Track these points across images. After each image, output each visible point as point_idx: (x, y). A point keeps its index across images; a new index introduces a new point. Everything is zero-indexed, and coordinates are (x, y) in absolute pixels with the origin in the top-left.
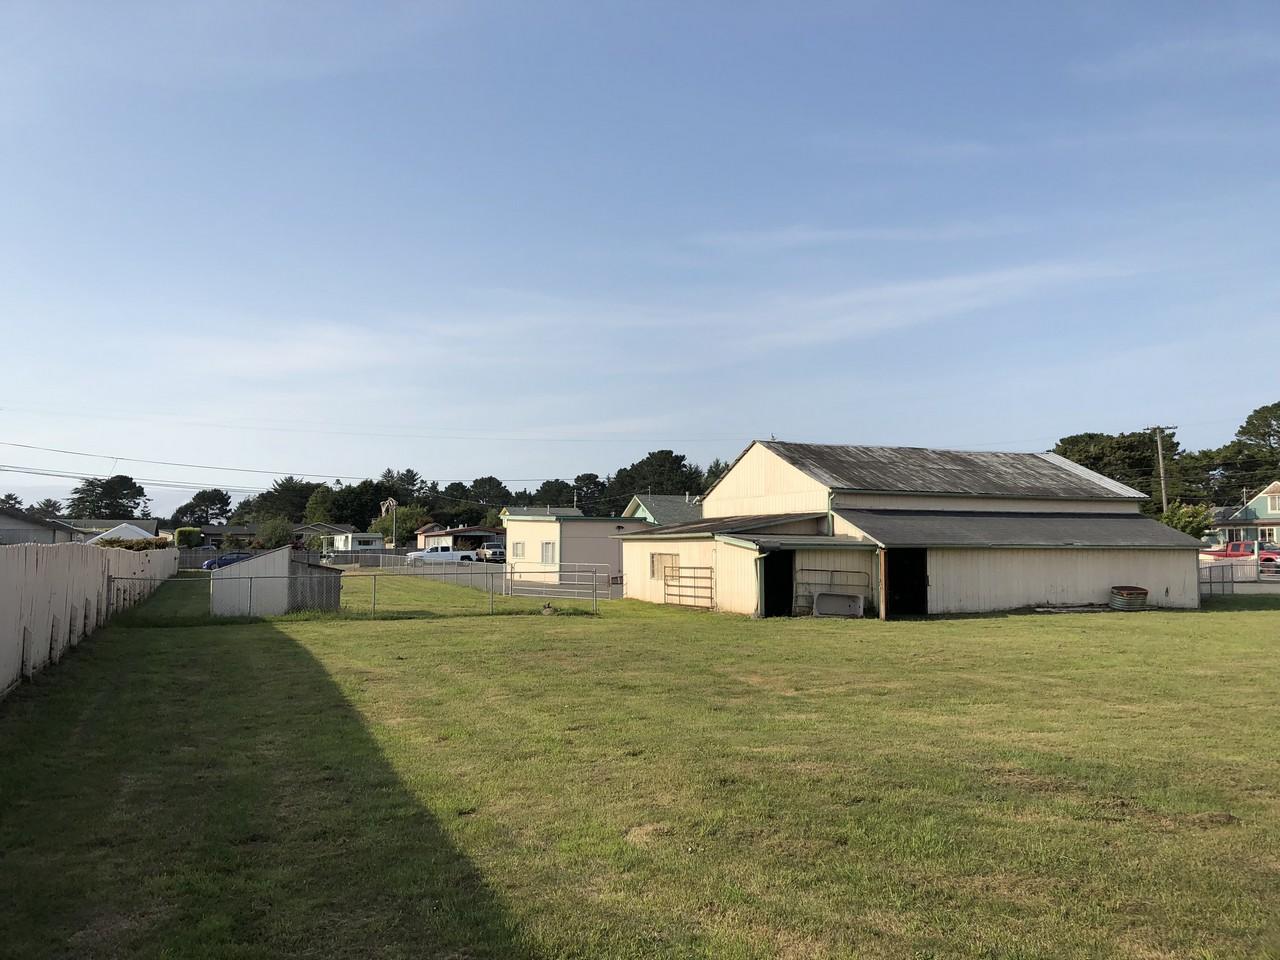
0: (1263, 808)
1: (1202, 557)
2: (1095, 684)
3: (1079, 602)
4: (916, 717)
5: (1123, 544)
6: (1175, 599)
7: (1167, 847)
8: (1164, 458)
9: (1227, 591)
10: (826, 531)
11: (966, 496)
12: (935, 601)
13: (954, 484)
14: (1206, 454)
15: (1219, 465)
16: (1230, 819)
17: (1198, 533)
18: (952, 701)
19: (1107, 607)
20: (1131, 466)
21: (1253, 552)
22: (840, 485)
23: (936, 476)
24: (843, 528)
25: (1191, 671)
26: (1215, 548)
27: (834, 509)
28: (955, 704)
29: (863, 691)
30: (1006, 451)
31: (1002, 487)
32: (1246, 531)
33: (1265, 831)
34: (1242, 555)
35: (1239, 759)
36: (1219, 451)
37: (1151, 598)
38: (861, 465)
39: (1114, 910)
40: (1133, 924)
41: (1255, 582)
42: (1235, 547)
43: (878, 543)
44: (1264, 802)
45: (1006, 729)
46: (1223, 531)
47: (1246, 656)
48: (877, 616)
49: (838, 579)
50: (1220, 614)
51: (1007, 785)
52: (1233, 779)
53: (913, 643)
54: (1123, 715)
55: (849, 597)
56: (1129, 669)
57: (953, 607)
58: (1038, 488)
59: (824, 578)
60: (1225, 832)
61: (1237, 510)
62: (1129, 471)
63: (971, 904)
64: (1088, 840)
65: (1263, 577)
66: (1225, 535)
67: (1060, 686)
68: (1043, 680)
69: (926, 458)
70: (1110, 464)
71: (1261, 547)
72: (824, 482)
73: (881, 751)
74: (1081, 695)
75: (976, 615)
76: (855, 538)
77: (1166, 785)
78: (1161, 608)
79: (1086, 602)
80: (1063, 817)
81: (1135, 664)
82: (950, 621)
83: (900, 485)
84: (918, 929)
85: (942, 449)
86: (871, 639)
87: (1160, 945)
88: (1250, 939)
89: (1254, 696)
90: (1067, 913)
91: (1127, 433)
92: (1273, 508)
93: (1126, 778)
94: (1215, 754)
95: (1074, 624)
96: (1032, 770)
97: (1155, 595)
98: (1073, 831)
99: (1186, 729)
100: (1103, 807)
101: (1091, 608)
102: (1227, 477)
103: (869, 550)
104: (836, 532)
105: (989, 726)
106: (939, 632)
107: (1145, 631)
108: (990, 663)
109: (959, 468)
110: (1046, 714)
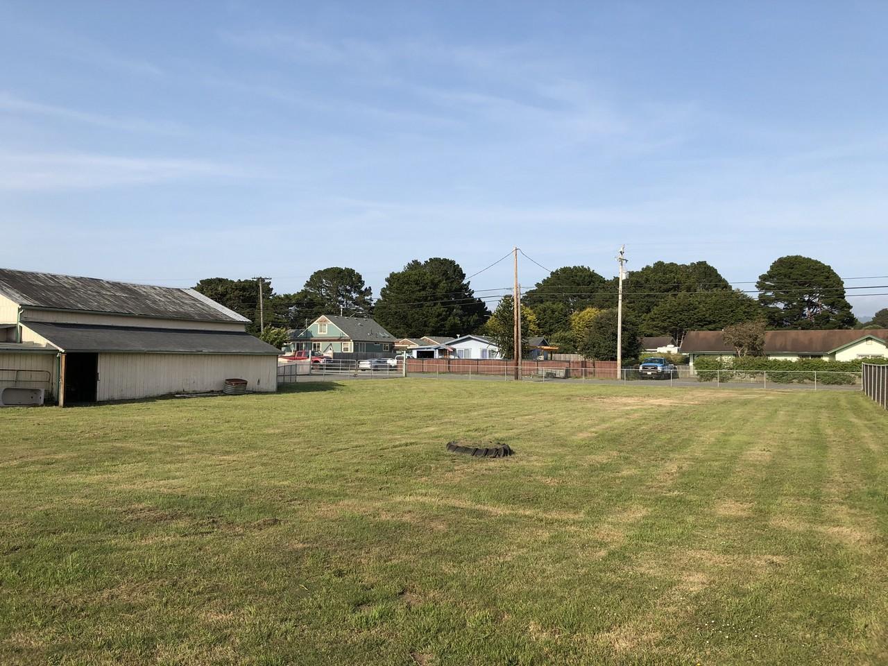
0: (295, 511)
1: (280, 360)
2: (208, 444)
3: (204, 390)
4: (76, 478)
5: (234, 351)
6: (263, 387)
7: (237, 545)
8: (263, 297)
9: (293, 381)
10: (14, 339)
11: (130, 316)
12: (102, 392)
13: (122, 307)
14: (287, 296)
15: (294, 304)
16: (276, 521)
17: (279, 346)
18: (106, 464)
19: (222, 393)
20: (244, 301)
21: (308, 357)
22: (29, 303)
23: (109, 300)
24: (30, 336)
25: (266, 431)
26: (288, 354)
27: (21, 322)
28: (108, 466)
29: (33, 463)
30: (161, 285)
31: (157, 311)
32: (306, 344)
33: (294, 526)
34: (303, 359)
35: (286, 483)
36: (295, 295)
37: (249, 386)
38: (47, 288)
39: (198, 593)
40: (209, 600)
41: (308, 375)
42: (299, 354)
43: (59, 348)
44: (296, 508)
45: (143, 480)
46: (294, 344)
47: (298, 420)
48: (57, 404)
49: (22, 376)
50: (288, 394)
51: (138, 519)
52: (280, 496)
53: (81, 423)
54: (222, 463)
55: (32, 390)
56: (230, 432)
57: (116, 396)
58: (180, 312)
59: (10, 376)
60: (271, 530)
61: (302, 331)
62: (243, 305)
63: (98, 612)
64: (188, 549)
65: (313, 372)
66: (294, 346)
67: (184, 447)
68: (174, 444)
69: (102, 287)
70: (230, 299)
71: (313, 354)
72: (16, 300)
73: (41, 508)
74: (198, 452)
75: (133, 401)
76: (40, 344)
77: (242, 505)
78: (254, 393)
79: (209, 390)
80: (174, 536)
81: (234, 428)
82: (113, 406)
83: (80, 306)
84: (53, 639)
85: (114, 281)
86: (48, 421)
87: (224, 610)
88: (278, 595)
89: (299, 443)
90: (167, 602)
91: (242, 280)
92: (321, 331)
93: (218, 504)
94: (273, 482)
95: (200, 405)
96: (157, 507)
97: (251, 384)
98: (179, 545)
99: (258, 468)
100: (201, 525)
101: (212, 393)
102: (298, 311)
103: (50, 354)
104: (23, 340)
105: (131, 480)
106: (104, 414)
107: (243, 407)
108: (138, 434)
109: (126, 295)
110: (172, 467)
